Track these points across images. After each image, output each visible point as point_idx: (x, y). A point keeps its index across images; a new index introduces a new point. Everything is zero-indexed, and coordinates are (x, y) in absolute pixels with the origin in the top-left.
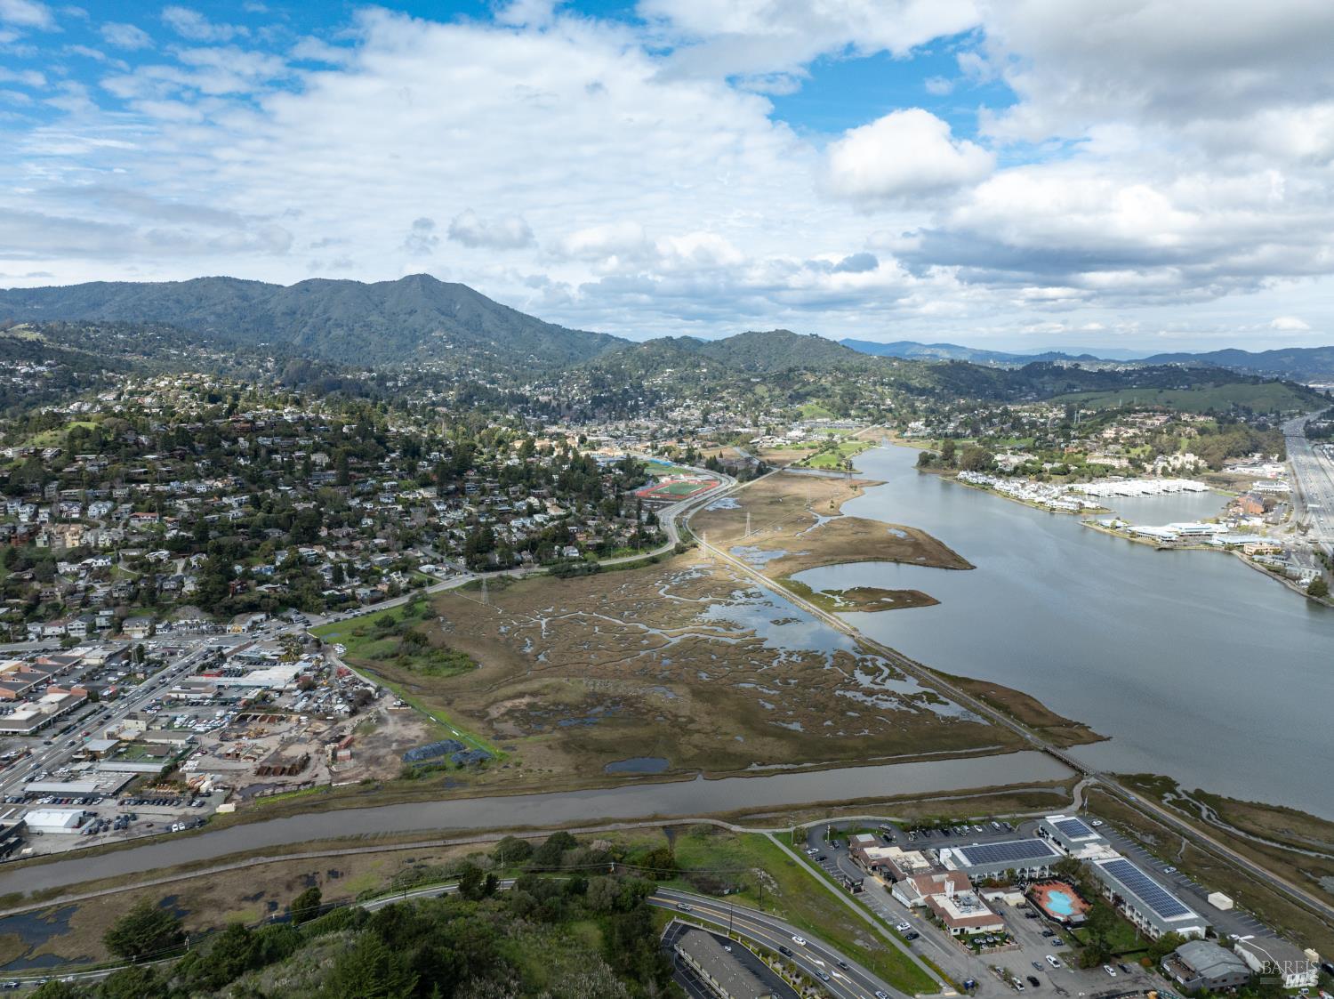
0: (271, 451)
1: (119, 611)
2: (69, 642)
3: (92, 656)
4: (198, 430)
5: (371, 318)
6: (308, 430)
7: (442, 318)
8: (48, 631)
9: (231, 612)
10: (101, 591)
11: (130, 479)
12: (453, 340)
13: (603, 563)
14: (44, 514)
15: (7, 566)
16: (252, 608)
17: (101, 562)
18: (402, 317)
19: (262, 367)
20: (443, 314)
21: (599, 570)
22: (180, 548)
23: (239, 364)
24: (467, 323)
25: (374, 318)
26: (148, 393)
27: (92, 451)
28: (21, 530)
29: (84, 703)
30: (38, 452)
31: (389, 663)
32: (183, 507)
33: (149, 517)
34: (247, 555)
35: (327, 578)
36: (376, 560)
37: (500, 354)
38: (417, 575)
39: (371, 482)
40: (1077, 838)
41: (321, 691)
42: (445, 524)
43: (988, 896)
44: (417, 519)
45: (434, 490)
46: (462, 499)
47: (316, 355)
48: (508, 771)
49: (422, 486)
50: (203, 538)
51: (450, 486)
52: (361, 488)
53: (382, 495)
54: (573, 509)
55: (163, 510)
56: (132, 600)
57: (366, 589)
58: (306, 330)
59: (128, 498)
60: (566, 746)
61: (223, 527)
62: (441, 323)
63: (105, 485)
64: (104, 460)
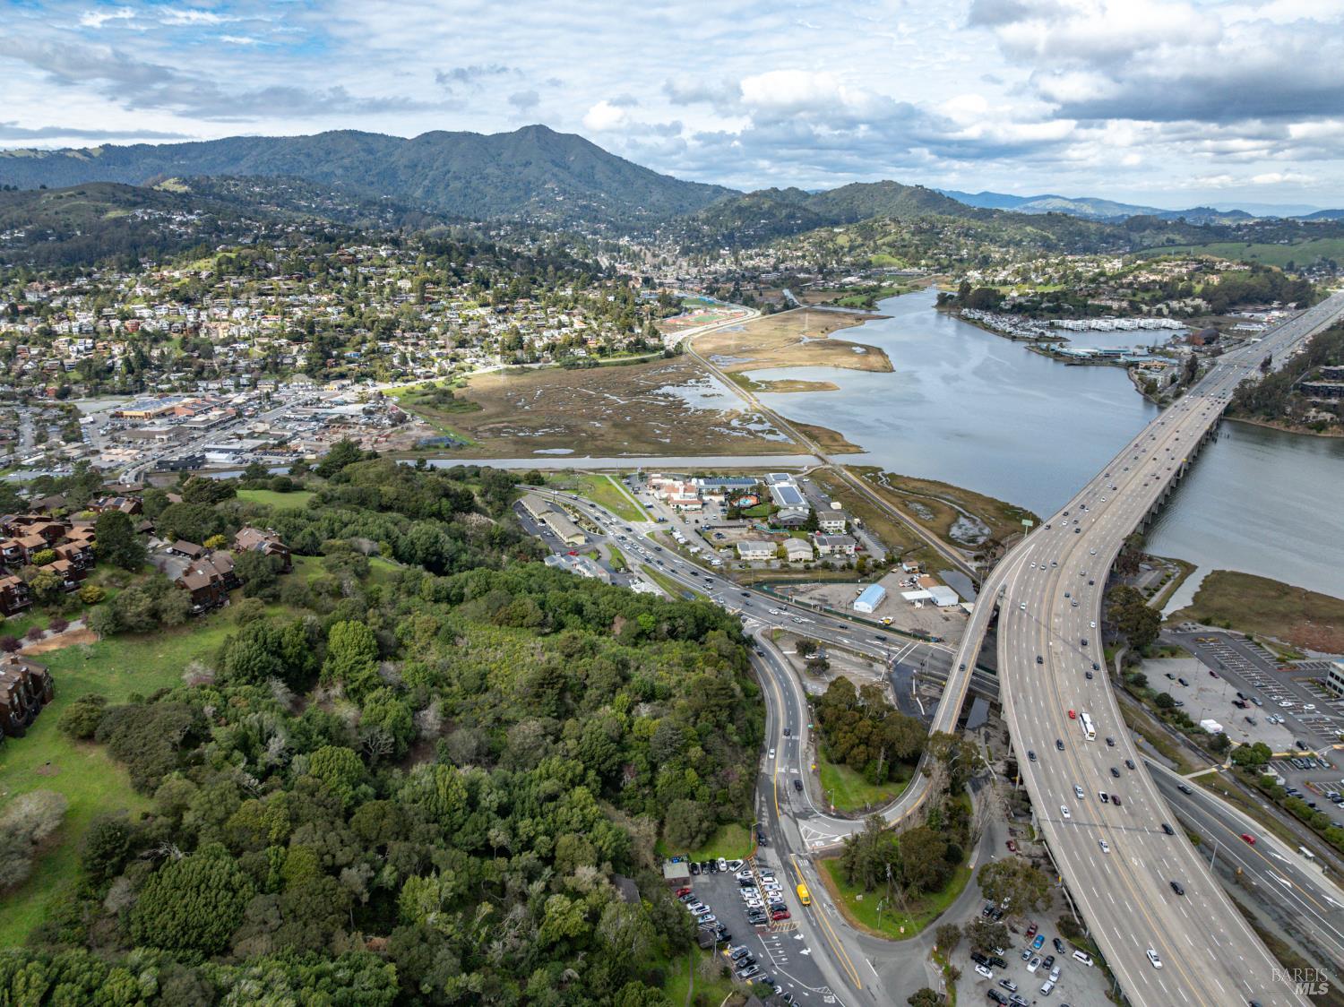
0: (366, 279)
1: (256, 374)
2: (223, 391)
3: (239, 399)
4: (313, 260)
5: (487, 171)
7: (555, 170)
8: (211, 386)
9: (327, 378)
10: (242, 363)
11: (261, 293)
12: (564, 192)
13: (602, 361)
14: (203, 315)
15: (182, 348)
16: (342, 376)
17: (242, 346)
18: (518, 169)
19: (381, 217)
20: (557, 165)
21: (597, 365)
22: (297, 338)
23: (361, 214)
24: (580, 175)
25: (490, 170)
26: (278, 238)
27: (234, 274)
28: (189, 325)
29: (233, 418)
30: (197, 274)
31: (426, 407)
32: (298, 312)
33: (274, 318)
34: (341, 345)
35: (396, 361)
36: (433, 353)
37: (607, 206)
38: (463, 364)
39: (442, 302)
40: (778, 480)
41: (378, 416)
42: (493, 332)
43: (706, 498)
44: (472, 329)
45: (489, 309)
46: (510, 317)
47: (435, 207)
48: (475, 450)
49: (481, 306)
50: (311, 332)
51: (502, 307)
52: (433, 306)
53: (449, 312)
54: (595, 324)
55: (284, 314)
56: (263, 368)
57: (423, 370)
58: (426, 182)
59: (260, 305)
60: (516, 443)
61: (326, 326)
62: (554, 175)
63: (244, 296)
64: (243, 279)
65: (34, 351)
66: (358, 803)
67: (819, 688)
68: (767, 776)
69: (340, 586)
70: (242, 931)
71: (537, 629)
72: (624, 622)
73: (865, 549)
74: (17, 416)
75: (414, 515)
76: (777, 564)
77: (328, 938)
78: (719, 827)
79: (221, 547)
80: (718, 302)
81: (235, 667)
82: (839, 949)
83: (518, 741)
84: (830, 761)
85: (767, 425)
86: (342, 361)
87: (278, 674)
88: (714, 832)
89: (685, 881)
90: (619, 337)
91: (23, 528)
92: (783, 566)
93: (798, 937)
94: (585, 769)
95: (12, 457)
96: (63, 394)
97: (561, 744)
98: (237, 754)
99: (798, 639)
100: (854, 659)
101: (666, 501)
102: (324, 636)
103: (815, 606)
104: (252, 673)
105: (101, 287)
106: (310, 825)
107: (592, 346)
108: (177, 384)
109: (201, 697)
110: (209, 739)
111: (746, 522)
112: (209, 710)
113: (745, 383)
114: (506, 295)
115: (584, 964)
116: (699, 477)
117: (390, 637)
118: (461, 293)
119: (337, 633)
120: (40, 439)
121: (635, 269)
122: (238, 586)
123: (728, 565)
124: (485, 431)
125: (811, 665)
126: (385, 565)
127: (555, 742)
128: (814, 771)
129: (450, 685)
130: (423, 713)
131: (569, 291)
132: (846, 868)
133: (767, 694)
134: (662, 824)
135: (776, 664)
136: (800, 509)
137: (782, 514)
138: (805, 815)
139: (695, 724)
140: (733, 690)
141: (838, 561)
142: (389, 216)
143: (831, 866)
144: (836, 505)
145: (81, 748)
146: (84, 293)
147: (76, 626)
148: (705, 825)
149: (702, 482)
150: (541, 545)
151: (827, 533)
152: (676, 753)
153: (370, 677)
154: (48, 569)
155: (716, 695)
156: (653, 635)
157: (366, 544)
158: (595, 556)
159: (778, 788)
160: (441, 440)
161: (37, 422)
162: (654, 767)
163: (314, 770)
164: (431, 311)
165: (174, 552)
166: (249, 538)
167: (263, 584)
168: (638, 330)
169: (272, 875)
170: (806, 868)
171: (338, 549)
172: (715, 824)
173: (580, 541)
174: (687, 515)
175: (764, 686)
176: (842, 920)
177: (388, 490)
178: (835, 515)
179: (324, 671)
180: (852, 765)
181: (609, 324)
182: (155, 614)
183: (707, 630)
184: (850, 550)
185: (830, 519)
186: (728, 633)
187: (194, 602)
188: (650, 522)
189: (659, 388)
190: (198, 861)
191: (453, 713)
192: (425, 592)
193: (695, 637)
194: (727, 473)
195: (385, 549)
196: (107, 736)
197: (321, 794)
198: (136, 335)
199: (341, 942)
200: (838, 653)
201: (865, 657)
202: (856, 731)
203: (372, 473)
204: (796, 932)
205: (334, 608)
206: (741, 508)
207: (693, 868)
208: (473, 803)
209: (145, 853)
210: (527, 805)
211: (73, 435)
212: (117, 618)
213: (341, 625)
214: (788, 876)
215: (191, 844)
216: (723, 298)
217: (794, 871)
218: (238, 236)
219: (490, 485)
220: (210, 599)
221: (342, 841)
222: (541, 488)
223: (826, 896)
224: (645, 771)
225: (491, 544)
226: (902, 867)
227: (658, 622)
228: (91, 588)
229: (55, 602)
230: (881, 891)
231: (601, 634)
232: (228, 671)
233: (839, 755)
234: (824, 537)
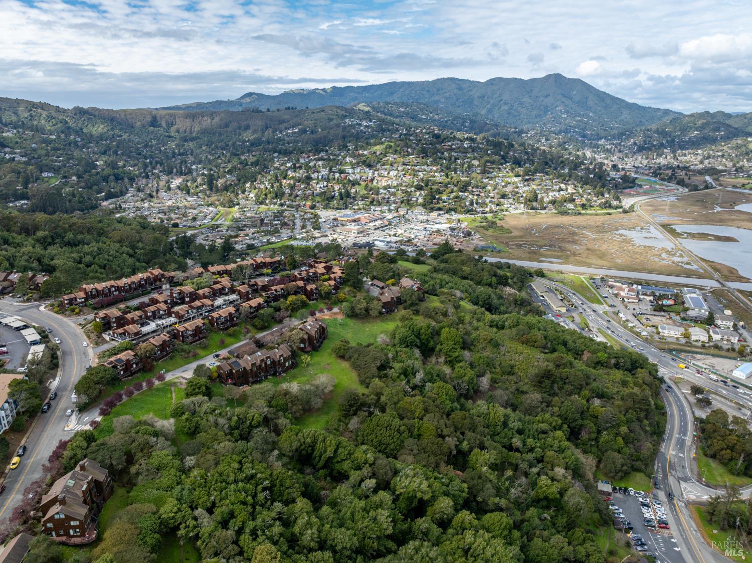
0: (456, 159)
1: (398, 205)
2: (382, 212)
3: (390, 216)
4: (430, 148)
5: (524, 100)
6: (473, 151)
7: (564, 99)
8: (377, 209)
9: (432, 210)
10: (392, 198)
11: (404, 164)
12: (567, 112)
13: (583, 212)
14: (376, 173)
15: (365, 189)
16: (440, 209)
17: (393, 190)
18: (542, 99)
19: (463, 125)
20: (565, 97)
21: (580, 214)
22: (419, 188)
23: (452, 123)
24: (578, 103)
25: (526, 99)
26: (411, 135)
27: (392, 153)
28: (369, 178)
29: (387, 226)
30: (375, 153)
31: (482, 229)
32: (421, 175)
33: (409, 177)
34: (441, 193)
35: (467, 203)
36: (487, 200)
37: (593, 121)
38: (502, 207)
39: (495, 173)
40: (690, 292)
41: (457, 231)
42: (521, 191)
43: (641, 297)
44: (509, 189)
45: (520, 178)
46: (531, 183)
47: (492, 120)
48: (507, 254)
49: (516, 176)
50: (427, 186)
51: (527, 177)
52: (490, 175)
53: (497, 178)
54: (581, 191)
55: (414, 175)
56: (402, 202)
57: (481, 209)
58: (489, 106)
59: (403, 170)
60: (530, 253)
61: (435, 183)
62: (563, 102)
63: (396, 165)
64: (395, 156)
65: (302, 186)
66: (453, 411)
67: (702, 414)
68: (663, 454)
69: (447, 311)
70: (403, 451)
71: (542, 349)
72: (589, 355)
73: (745, 341)
74: (294, 216)
75: (479, 283)
76: (683, 341)
77: (437, 466)
78: (632, 472)
79: (393, 285)
80: (659, 182)
81: (400, 339)
82: (698, 554)
83: (528, 401)
84: (706, 455)
85: (686, 259)
86: (441, 202)
87: (418, 347)
88: (629, 473)
89: (609, 494)
90: (595, 199)
91: (316, 265)
92: (687, 342)
93: (673, 540)
94: (562, 423)
95: (292, 234)
96: (313, 207)
97: (550, 408)
98: (402, 376)
99: (692, 385)
100: (729, 403)
101: (617, 295)
102: (438, 333)
103: (706, 369)
104: (406, 343)
105: (331, 157)
106: (433, 414)
107: (577, 203)
108: (361, 207)
109: (387, 349)
110: (391, 368)
111: (666, 314)
112: (390, 355)
113: (673, 232)
114: (530, 171)
115: (553, 514)
116: (638, 284)
117: (469, 340)
118: (505, 169)
119: (445, 332)
120: (303, 227)
121: (607, 159)
122: (401, 304)
123: (651, 336)
124: (513, 245)
125: (699, 400)
126: (466, 305)
127: (548, 406)
128: (694, 458)
129: (495, 368)
130: (481, 378)
131: (567, 171)
132: (708, 512)
133: (668, 410)
134: (599, 462)
135: (676, 395)
136: (703, 311)
137: (690, 313)
138: (686, 479)
139: (625, 415)
140: (649, 402)
141: (725, 345)
142: (467, 124)
143: (699, 511)
144: (728, 312)
145: (339, 361)
146: (324, 160)
147: (336, 310)
148: (625, 468)
149: (640, 287)
150: (542, 308)
151: (719, 327)
152: (613, 427)
153: (458, 356)
154: (326, 283)
155: (639, 402)
156: (605, 364)
157: (458, 294)
158: (572, 319)
159: (670, 462)
160: (489, 247)
161: (302, 219)
162: (599, 432)
163: (435, 391)
164: (488, 178)
165: (372, 285)
166: (406, 282)
167: (412, 305)
168: (607, 196)
169: (416, 432)
170: (683, 507)
171: (445, 294)
172: (630, 469)
173: (563, 310)
174: (628, 305)
175: (667, 406)
176: (702, 540)
177: (467, 269)
178: (727, 318)
179: (437, 349)
180: (720, 460)
181: (590, 191)
182: (367, 310)
183: (637, 367)
184: (735, 340)
185: (723, 319)
186: (650, 372)
187: (383, 307)
188: (606, 306)
189: (617, 230)
190: (386, 418)
191: (495, 382)
192: (486, 321)
193: (630, 371)
194: (656, 284)
195: (467, 297)
196: (350, 358)
197: (438, 402)
198: (345, 182)
199: (443, 467)
200: (718, 398)
201: (736, 403)
202: (726, 441)
203: (459, 259)
204: (672, 537)
205: (443, 321)
206: (663, 305)
207: (614, 489)
208: (505, 424)
209: (365, 409)
210: (531, 433)
211: (317, 227)
212: (352, 309)
213: (447, 329)
214: (671, 508)
215: (383, 410)
216: (663, 180)
217: (675, 506)
218: (392, 134)
219: (515, 273)
220: (390, 307)
221: (446, 425)
222: (543, 279)
223: (694, 526)
224: (594, 432)
225: (515, 304)
226: (747, 522)
227: (609, 358)
228: (341, 295)
229: (328, 298)
230: (730, 532)
231: (575, 359)
232: (397, 341)
233: (712, 453)
234: (717, 330)
